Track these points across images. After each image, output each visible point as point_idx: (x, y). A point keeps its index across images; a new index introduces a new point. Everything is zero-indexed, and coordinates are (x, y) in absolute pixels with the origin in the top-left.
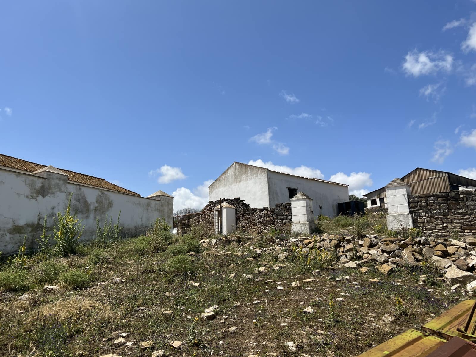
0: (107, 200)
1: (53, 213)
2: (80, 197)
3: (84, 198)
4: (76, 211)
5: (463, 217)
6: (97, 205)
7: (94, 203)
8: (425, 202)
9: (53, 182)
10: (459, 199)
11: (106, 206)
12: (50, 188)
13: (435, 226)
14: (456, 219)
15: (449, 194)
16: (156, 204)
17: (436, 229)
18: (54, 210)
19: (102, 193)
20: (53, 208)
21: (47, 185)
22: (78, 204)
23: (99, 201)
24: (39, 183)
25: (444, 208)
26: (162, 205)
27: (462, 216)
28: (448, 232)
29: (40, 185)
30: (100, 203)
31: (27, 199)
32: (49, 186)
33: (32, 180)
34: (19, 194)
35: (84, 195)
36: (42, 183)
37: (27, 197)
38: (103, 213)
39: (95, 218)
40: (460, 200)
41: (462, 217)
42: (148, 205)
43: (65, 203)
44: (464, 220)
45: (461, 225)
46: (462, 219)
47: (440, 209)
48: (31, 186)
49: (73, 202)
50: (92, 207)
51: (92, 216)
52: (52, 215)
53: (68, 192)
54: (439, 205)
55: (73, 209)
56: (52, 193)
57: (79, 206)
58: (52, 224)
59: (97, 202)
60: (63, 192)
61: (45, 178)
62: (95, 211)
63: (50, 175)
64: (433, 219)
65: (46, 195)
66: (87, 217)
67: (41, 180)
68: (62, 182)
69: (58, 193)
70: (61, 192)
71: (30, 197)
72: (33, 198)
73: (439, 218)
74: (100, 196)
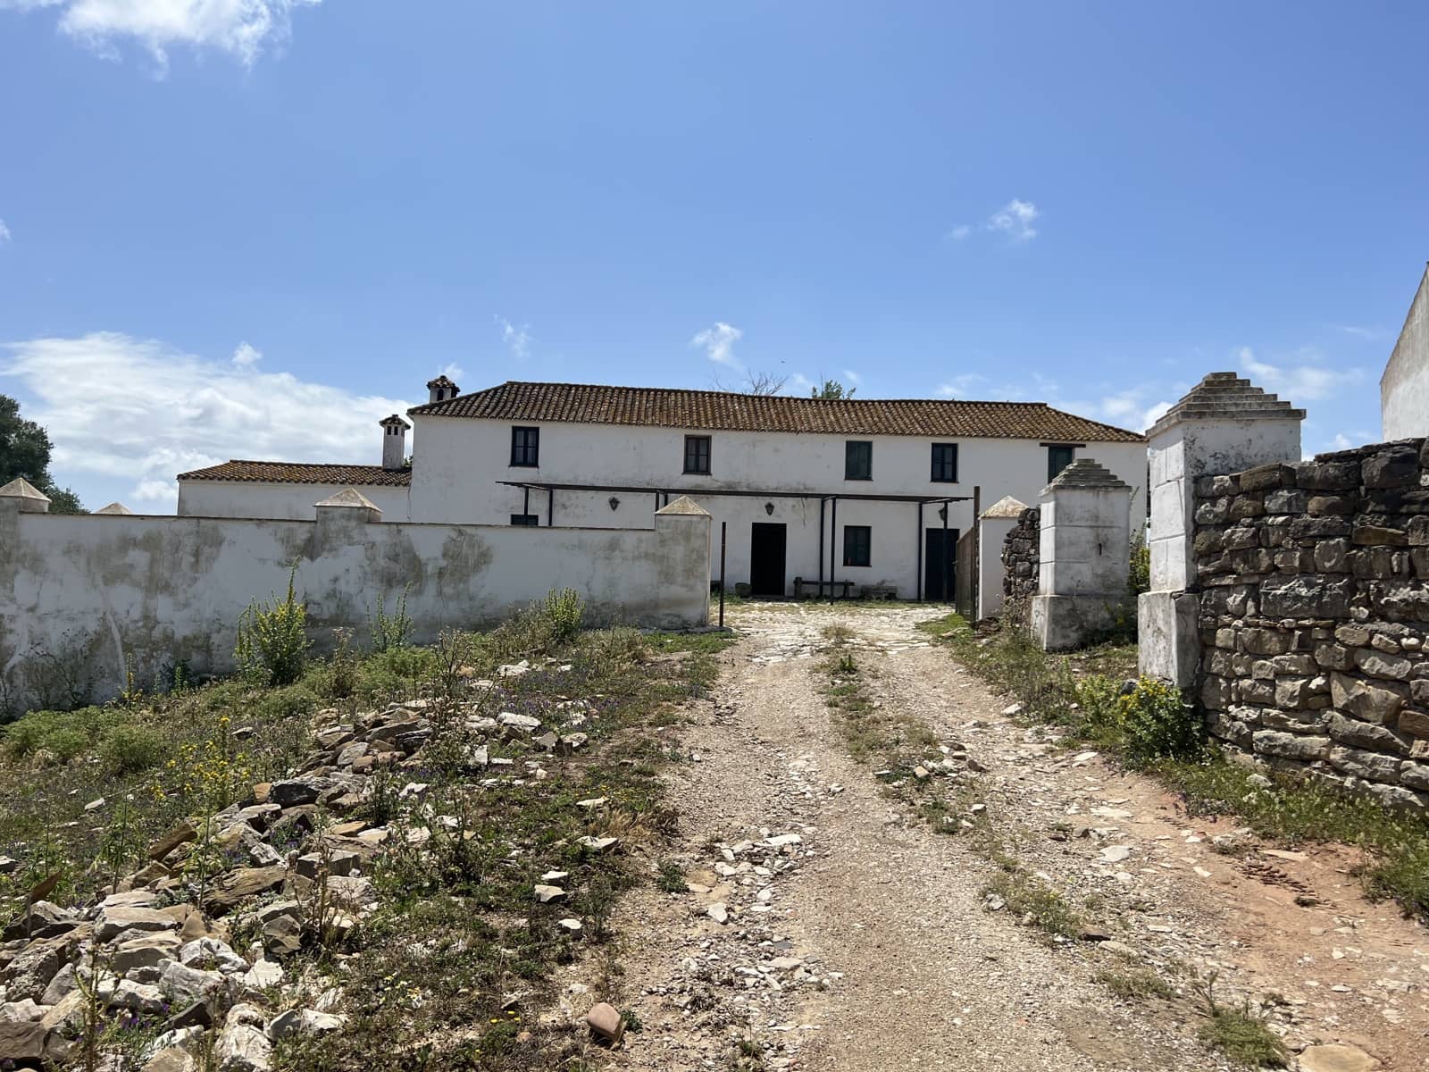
0: (473, 546)
1: (334, 591)
2: (398, 550)
3: (409, 550)
4: (389, 581)
5: (1413, 641)
6: (443, 563)
7: (436, 559)
8: (1249, 520)
9: (333, 527)
10: (1411, 502)
11: (471, 562)
12: (326, 538)
13: (1272, 684)
14: (1377, 650)
15: (1359, 468)
16: (641, 541)
17: (1273, 705)
18: (338, 583)
19: (461, 533)
20: (336, 580)
21: (319, 535)
22: (393, 565)
23: (451, 553)
24: (302, 534)
25: (1327, 565)
26: (663, 542)
27: (1406, 631)
28: (1326, 732)
29: (305, 536)
30: (452, 557)
31: (278, 569)
32: (324, 535)
33: (290, 530)
34: (263, 561)
35: (411, 544)
36: (310, 532)
37: (279, 564)
38: (464, 578)
39: (440, 593)
40: (1415, 508)
41: (1404, 641)
42: (613, 546)
43: (363, 567)
44: (1414, 661)
45: (1394, 696)
46: (1404, 652)
47: (1307, 570)
48: (286, 541)
49: (382, 562)
50: (430, 569)
51: (431, 589)
52: (332, 595)
53: (369, 543)
54: (1310, 543)
55: (383, 576)
56: (331, 550)
57: (398, 569)
58: (334, 612)
59: (444, 555)
60: (358, 543)
61: (315, 522)
62: (439, 577)
63: (325, 513)
64: (1268, 634)
65: (318, 555)
66: (419, 593)
67: (307, 527)
68: (353, 524)
69: (346, 547)
70: (353, 544)
71: (284, 562)
72: (290, 563)
73: (1298, 633)
74: (454, 540)
